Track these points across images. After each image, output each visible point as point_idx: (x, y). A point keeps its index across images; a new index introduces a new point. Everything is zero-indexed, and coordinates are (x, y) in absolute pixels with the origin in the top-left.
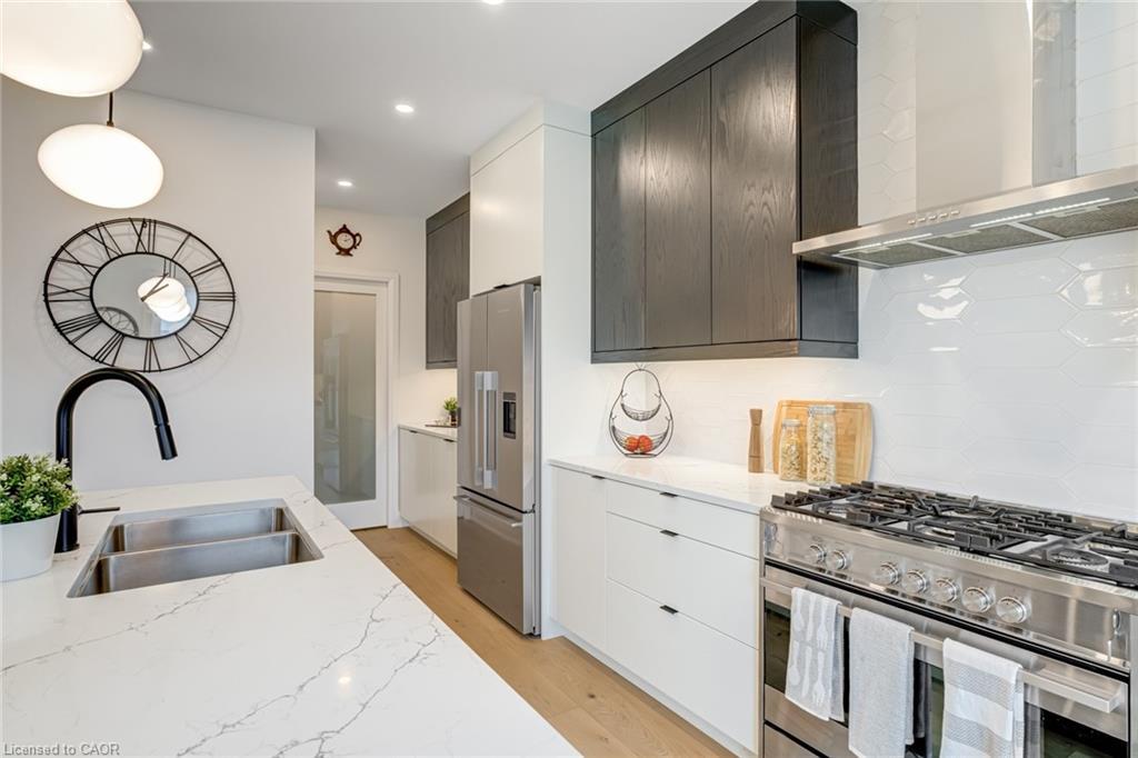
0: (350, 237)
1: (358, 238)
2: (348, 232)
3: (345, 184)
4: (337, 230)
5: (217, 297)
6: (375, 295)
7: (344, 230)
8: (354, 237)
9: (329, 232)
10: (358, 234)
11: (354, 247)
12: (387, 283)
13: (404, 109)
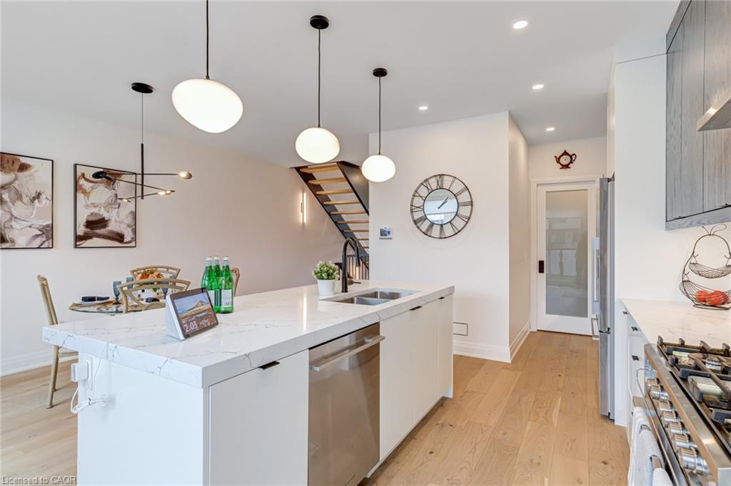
0: (568, 157)
1: (574, 157)
2: (568, 154)
3: (551, 129)
4: (560, 154)
5: (465, 204)
6: (586, 190)
7: (565, 153)
8: (571, 157)
9: (556, 157)
10: (574, 154)
11: (571, 162)
12: (595, 181)
13: (538, 87)
